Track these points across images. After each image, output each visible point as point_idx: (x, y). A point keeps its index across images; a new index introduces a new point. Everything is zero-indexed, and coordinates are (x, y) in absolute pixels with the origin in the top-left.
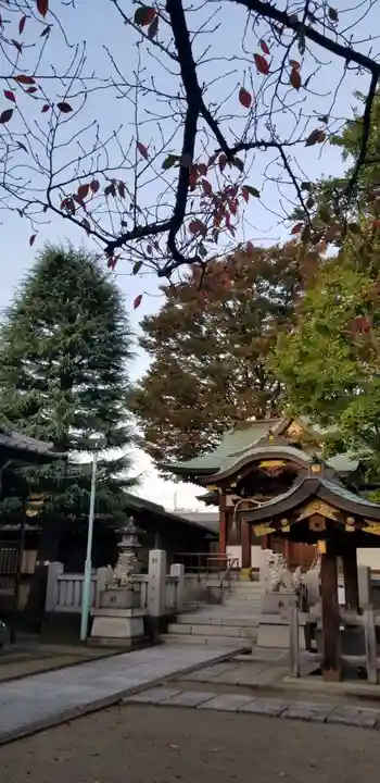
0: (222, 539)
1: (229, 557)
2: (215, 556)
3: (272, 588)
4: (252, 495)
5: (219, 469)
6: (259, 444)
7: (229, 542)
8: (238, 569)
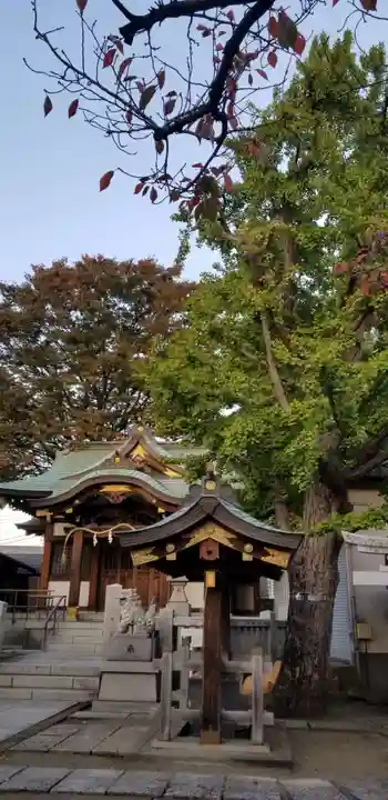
0: (45, 574)
1: (52, 594)
2: (36, 593)
3: (120, 629)
4: (88, 523)
5: (51, 492)
6: (103, 466)
7: (54, 576)
8: (64, 608)
